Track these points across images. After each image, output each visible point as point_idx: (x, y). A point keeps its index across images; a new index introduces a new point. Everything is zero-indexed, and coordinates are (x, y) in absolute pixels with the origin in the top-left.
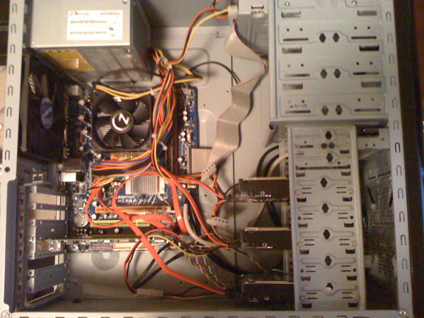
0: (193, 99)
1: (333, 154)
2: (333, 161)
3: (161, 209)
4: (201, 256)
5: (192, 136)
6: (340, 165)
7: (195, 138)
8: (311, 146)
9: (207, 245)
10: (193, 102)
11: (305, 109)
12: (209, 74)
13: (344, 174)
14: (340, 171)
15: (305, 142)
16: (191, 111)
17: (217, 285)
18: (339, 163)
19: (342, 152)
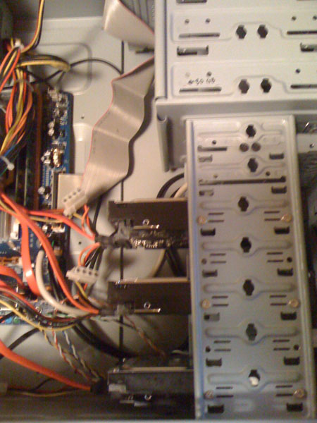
0: (65, 109)
1: (257, 160)
2: (258, 169)
3: (10, 261)
4: (61, 329)
5: (61, 158)
6: (270, 177)
7: (66, 161)
8: (224, 149)
9: (73, 313)
10: (66, 112)
11: (212, 85)
12: (90, 76)
13: (275, 191)
14: (269, 186)
15: (214, 143)
16: (62, 124)
17: (84, 375)
18: (268, 174)
19: (273, 157)
